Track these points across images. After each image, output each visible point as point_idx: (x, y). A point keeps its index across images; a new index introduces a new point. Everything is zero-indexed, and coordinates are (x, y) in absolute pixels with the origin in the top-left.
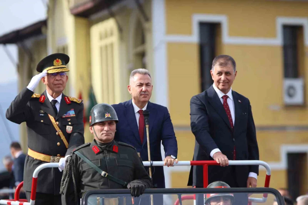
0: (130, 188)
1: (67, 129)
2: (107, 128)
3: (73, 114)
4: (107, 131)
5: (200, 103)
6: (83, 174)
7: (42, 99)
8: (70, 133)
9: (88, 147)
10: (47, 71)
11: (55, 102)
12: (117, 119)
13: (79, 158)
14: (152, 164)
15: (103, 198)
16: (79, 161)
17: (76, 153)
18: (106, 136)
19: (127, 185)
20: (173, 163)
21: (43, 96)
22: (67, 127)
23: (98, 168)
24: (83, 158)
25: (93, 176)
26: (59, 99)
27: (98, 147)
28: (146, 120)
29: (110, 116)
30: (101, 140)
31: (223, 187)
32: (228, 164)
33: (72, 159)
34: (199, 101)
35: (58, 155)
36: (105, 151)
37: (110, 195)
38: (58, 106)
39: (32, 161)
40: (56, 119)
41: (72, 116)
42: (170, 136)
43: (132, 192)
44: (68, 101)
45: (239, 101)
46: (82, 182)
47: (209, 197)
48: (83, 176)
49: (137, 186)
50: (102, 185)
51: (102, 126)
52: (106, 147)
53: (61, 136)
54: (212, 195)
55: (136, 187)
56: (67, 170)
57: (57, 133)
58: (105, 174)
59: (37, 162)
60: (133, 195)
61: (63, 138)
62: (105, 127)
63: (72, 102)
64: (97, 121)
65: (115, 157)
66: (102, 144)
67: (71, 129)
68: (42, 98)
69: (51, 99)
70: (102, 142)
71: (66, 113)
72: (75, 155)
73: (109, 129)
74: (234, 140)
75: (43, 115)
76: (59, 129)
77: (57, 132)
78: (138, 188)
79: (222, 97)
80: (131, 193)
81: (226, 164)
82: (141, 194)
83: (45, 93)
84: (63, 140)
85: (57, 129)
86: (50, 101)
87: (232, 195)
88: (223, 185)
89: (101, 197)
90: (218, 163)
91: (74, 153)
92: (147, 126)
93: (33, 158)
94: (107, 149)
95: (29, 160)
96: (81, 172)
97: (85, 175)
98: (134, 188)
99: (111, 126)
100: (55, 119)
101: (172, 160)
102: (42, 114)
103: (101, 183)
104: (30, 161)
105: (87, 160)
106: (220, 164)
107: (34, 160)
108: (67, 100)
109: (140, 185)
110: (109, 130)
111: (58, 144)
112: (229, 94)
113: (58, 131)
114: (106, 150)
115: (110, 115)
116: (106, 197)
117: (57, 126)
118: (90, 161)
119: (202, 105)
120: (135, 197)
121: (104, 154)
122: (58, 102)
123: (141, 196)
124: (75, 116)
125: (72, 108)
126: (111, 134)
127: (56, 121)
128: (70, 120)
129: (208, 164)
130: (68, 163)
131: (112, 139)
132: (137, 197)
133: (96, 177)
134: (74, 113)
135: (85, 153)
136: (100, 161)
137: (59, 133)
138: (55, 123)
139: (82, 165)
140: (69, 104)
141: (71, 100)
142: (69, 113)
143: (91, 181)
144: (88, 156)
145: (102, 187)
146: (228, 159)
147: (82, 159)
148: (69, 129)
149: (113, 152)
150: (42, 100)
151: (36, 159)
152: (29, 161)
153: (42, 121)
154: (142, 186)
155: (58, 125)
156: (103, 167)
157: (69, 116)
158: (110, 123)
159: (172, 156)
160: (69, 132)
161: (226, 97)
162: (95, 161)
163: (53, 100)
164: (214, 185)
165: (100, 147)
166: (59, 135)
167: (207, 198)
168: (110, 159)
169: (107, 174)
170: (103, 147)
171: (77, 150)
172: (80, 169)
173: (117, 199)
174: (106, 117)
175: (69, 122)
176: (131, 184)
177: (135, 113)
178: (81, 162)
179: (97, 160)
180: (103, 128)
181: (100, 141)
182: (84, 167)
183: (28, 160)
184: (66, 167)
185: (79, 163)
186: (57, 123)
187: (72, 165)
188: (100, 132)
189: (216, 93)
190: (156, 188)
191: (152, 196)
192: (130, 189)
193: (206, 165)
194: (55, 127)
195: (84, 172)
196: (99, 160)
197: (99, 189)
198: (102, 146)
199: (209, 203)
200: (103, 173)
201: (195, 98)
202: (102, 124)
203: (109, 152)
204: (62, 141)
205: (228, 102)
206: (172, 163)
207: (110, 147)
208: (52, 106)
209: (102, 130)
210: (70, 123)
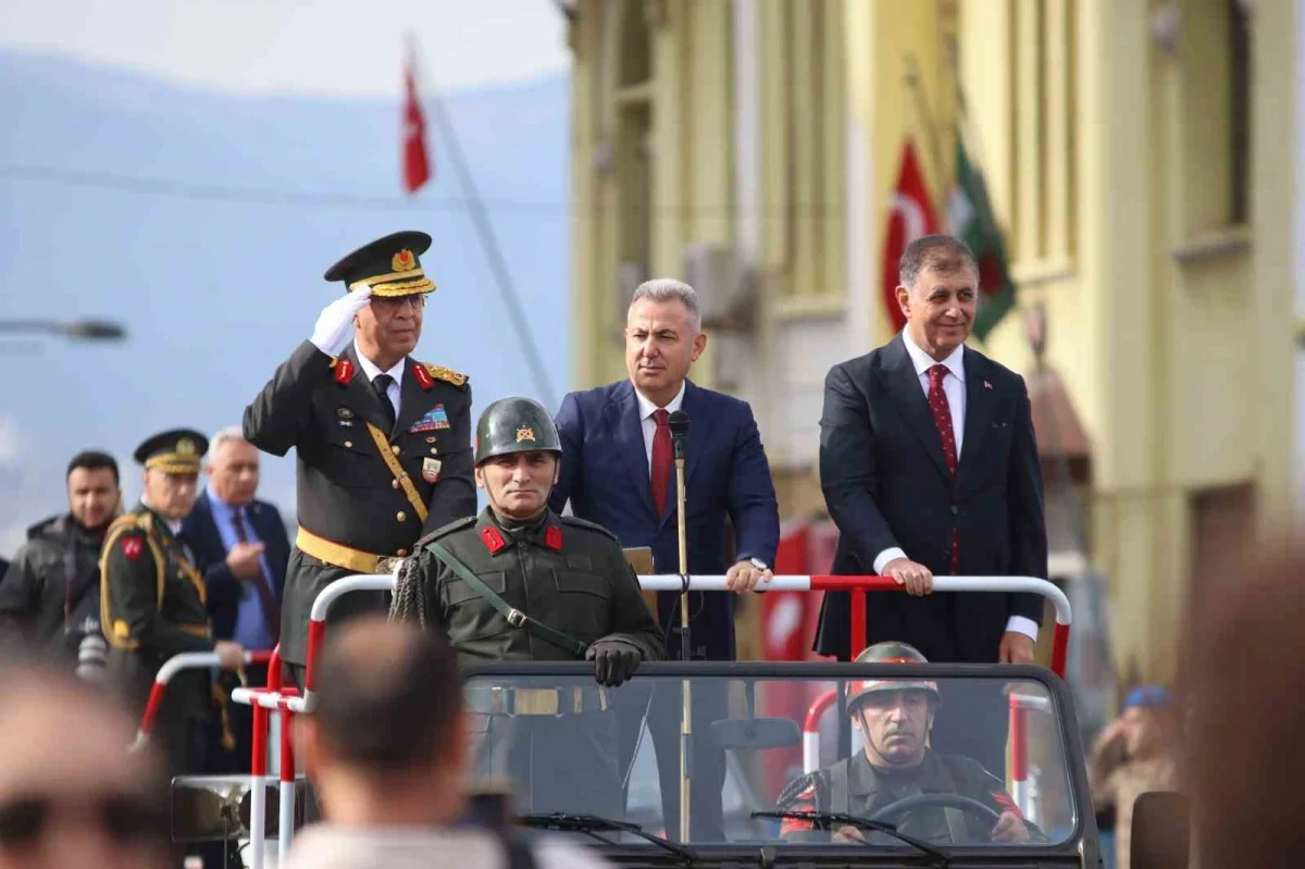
0: (593, 658)
1: (425, 467)
2: (523, 475)
3: (443, 422)
4: (522, 483)
5: (850, 391)
6: (450, 616)
7: (344, 372)
8: (434, 481)
9: (464, 532)
10: (371, 286)
11: (385, 381)
12: (559, 448)
13: (439, 563)
14: (686, 585)
15: (511, 688)
16: (441, 573)
17: (431, 548)
18: (518, 497)
19: (584, 650)
20: (755, 583)
21: (346, 363)
22: (427, 461)
23: (498, 597)
24: (453, 565)
25: (482, 623)
26: (397, 372)
27: (501, 532)
28: (676, 445)
29: (531, 437)
30: (506, 510)
31: (903, 661)
32: (929, 588)
33: (418, 565)
34: (847, 384)
35: (400, 551)
36: (520, 545)
37: (533, 679)
38: (394, 395)
39: (314, 568)
40: (391, 439)
41: (441, 427)
42: (756, 497)
43: (600, 672)
44: (426, 378)
45: (987, 385)
46: (450, 638)
47: (860, 693)
48: (453, 621)
49: (614, 654)
50: (510, 649)
51: (507, 467)
52: (526, 529)
53: (408, 492)
54: (870, 685)
55: (612, 657)
56: (403, 601)
57: (395, 482)
58: (518, 619)
59: (332, 572)
60: (601, 682)
61: (414, 497)
62: (515, 468)
63: (437, 380)
64: (496, 450)
65: (551, 565)
66: (512, 524)
67: (439, 468)
68: (345, 368)
69: (372, 372)
70: (511, 517)
71: (421, 418)
72: (428, 554)
73: (528, 478)
74: (955, 510)
75: (348, 424)
76: (401, 469)
77: (395, 478)
78: (618, 658)
79: (927, 372)
80: (594, 675)
81: (924, 589)
82: (628, 677)
83: (349, 352)
84: (415, 504)
85: (396, 469)
86: (371, 380)
87: (932, 685)
88: (906, 655)
89: (504, 686)
90: (900, 581)
91: (427, 547)
92: (680, 463)
93: (319, 561)
94: (529, 538)
95: (303, 564)
96: (445, 607)
97: (458, 616)
98: (604, 659)
99: (534, 467)
100: (388, 437)
101: (753, 571)
102: (346, 420)
103: (508, 644)
104: (309, 571)
105: (465, 573)
106: (904, 585)
107: (318, 566)
108: (423, 376)
109: (624, 650)
110: (528, 481)
111: (400, 515)
112: (955, 363)
113: (398, 476)
114: (524, 540)
115: (531, 434)
116: (521, 687)
117: (396, 461)
118: (476, 575)
119: (859, 395)
120: (609, 685)
121: (516, 553)
122: (396, 383)
123: (625, 684)
124: (448, 426)
125: (439, 403)
126: (535, 491)
127: (391, 445)
128: (433, 440)
129: (865, 586)
130: (407, 580)
131: (540, 507)
132: (613, 688)
133: (493, 626)
134: (445, 419)
135: (458, 550)
136: (506, 575)
137: (402, 483)
138: (389, 451)
139: (451, 586)
140: (428, 390)
141: (432, 375)
142: (431, 418)
143: (477, 637)
144: (469, 560)
145: (512, 655)
146: (929, 572)
147: (448, 568)
148: (432, 467)
149: (547, 549)
150: (343, 376)
151: (329, 564)
152: (302, 570)
153: (348, 444)
154: (631, 654)
155: (398, 457)
156: (514, 596)
157: (432, 428)
158: (533, 457)
159: (754, 561)
160: (432, 477)
161: (940, 372)
162: (489, 577)
163: (378, 377)
164: (876, 654)
165: (505, 532)
166: (401, 488)
167: (855, 694)
168: (535, 569)
169: (524, 618)
170: (514, 533)
171: (435, 540)
172: (444, 597)
173: (554, 694)
174: (518, 441)
175: (433, 445)
176: (596, 646)
177: (642, 419)
178: (446, 577)
179: (493, 572)
180: (510, 472)
181: (503, 514)
182: (457, 595)
183: (299, 566)
184: (399, 591)
185: (438, 579)
186: (396, 449)
187: (419, 585)
188: (500, 485)
189: (908, 358)
190: (702, 658)
191: (686, 684)
192: (592, 663)
193: (860, 589)
194: (390, 465)
195: (455, 608)
196: (503, 575)
197: (500, 660)
198: (511, 528)
199: (859, 712)
200: (512, 613)
201: (839, 372)
202: (507, 460)
203: (534, 546)
204: (411, 505)
205: (945, 387)
206: (751, 582)
207: (537, 531)
208: (379, 395)
209: (507, 480)
210: (434, 451)
